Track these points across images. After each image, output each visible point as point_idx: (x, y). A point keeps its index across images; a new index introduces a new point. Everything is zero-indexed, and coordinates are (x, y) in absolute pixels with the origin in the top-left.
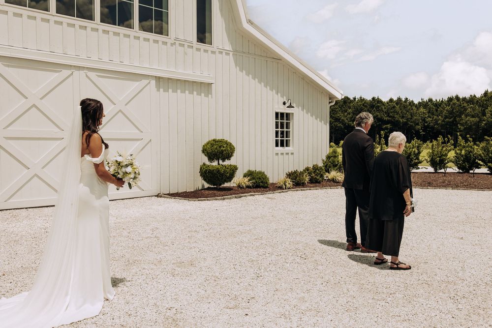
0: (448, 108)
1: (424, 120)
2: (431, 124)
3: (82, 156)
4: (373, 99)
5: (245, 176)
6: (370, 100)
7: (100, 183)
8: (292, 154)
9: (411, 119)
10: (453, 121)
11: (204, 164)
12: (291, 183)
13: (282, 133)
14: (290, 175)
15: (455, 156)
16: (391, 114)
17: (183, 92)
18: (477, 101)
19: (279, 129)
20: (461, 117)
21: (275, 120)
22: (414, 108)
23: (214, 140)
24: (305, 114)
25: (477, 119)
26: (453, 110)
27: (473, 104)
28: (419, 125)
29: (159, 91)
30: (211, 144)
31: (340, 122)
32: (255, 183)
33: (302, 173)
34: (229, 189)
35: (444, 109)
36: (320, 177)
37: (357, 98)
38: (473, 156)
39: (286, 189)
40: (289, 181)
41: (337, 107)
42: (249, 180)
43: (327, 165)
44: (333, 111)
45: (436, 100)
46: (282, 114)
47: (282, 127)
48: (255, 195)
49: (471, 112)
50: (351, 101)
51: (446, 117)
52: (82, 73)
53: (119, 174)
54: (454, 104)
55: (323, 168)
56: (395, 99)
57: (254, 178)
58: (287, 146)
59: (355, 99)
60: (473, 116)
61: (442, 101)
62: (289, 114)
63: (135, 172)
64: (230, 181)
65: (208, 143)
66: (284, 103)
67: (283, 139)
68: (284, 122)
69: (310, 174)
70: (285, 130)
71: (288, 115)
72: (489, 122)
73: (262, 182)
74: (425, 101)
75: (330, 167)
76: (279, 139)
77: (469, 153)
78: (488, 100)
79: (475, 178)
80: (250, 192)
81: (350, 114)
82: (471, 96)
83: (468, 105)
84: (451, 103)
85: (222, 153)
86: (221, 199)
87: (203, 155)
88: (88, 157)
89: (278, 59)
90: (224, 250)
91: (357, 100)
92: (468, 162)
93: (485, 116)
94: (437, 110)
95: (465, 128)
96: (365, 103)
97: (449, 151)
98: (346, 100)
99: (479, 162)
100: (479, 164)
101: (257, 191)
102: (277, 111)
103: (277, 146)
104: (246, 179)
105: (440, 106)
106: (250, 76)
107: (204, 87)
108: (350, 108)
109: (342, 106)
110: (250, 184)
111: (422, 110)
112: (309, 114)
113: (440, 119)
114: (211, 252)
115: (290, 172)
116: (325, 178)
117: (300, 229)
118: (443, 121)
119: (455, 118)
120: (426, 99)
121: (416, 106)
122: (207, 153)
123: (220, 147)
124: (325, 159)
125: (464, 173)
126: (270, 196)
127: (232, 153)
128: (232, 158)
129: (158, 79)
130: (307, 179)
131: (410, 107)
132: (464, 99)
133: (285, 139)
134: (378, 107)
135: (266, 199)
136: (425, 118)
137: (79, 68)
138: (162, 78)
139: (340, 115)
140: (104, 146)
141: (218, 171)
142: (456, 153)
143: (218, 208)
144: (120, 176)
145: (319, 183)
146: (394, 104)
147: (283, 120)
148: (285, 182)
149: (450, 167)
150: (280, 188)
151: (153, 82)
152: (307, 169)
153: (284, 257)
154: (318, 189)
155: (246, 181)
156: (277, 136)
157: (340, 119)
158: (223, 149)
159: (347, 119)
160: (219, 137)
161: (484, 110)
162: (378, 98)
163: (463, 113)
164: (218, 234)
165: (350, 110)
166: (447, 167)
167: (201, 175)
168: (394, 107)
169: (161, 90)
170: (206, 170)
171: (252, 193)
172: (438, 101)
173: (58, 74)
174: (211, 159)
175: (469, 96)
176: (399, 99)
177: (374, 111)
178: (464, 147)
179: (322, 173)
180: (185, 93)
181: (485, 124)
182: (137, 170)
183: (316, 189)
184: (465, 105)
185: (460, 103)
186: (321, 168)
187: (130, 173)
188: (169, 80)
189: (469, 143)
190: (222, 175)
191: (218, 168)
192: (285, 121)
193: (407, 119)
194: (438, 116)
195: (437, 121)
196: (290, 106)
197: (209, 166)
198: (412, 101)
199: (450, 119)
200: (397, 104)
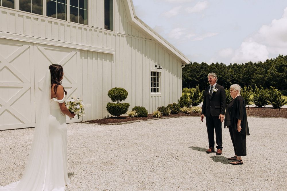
0: (246, 69)
1: (232, 76)
2: (236, 79)
3: (51, 98)
4: (202, 63)
5: (133, 110)
6: (200, 64)
7: (62, 115)
8: (161, 96)
9: (224, 75)
10: (249, 77)
11: (109, 103)
12: (161, 114)
13: (155, 84)
14: (160, 109)
15: (254, 98)
17: (96, 59)
18: (263, 66)
19: (153, 82)
20: (253, 75)
21: (150, 77)
22: (226, 69)
23: (115, 88)
24: (168, 72)
25: (263, 76)
26: (248, 71)
27: (260, 67)
28: (229, 79)
29: (82, 58)
30: (114, 91)
32: (139, 114)
33: (167, 108)
34: (124, 118)
35: (243, 70)
36: (177, 110)
37: (192, 63)
38: (264, 97)
39: (158, 117)
40: (159, 113)
42: (136, 112)
43: (181, 103)
45: (239, 65)
46: (155, 73)
47: (155, 81)
48: (140, 121)
49: (259, 72)
50: (189, 65)
51: (245, 75)
52: (35, 47)
53: (72, 109)
54: (249, 67)
55: (179, 105)
56: (215, 63)
57: (138, 111)
58: (157, 92)
60: (260, 74)
61: (242, 65)
62: (159, 72)
63: (81, 109)
64: (125, 113)
65: (112, 90)
66: (156, 66)
67: (155, 87)
68: (156, 78)
69: (171, 108)
70: (156, 82)
72: (269, 77)
73: (144, 114)
75: (183, 104)
76: (153, 87)
77: (262, 96)
78: (269, 65)
79: (266, 110)
80: (137, 119)
82: (259, 62)
83: (257, 68)
85: (120, 96)
86: (120, 124)
87: (109, 97)
88: (55, 99)
89: (152, 40)
90: (129, 155)
91: (193, 64)
92: (261, 101)
93: (267, 74)
94: (239, 70)
95: (256, 81)
96: (197, 66)
97: (250, 95)
99: (267, 101)
100: (268, 102)
101: (141, 119)
102: (152, 71)
103: (152, 91)
104: (134, 112)
105: (241, 68)
106: (136, 50)
107: (109, 56)
108: (189, 69)
110: (136, 114)
111: (231, 70)
112: (170, 73)
113: (241, 76)
114: (122, 156)
115: (160, 107)
116: (180, 111)
117: (171, 142)
118: (243, 77)
119: (250, 75)
120: (233, 64)
121: (227, 68)
122: (111, 96)
123: (119, 92)
124: (179, 99)
125: (259, 107)
126: (149, 122)
127: (126, 96)
128: (126, 99)
129: (82, 51)
130: (170, 111)
131: (224, 68)
132: (255, 64)
133: (156, 87)
134: (205, 68)
135: (147, 124)
136: (233, 75)
137: (33, 44)
138: (84, 50)
140: (65, 93)
141: (118, 107)
142: (254, 96)
143: (119, 130)
144: (73, 111)
145: (177, 114)
146: (215, 66)
147: (155, 76)
148: (157, 114)
149: (251, 104)
150: (155, 117)
151: (79, 53)
152: (170, 105)
153: (165, 158)
154: (177, 118)
155: (134, 113)
156: (151, 86)
158: (121, 94)
160: (118, 87)
161: (267, 71)
162: (205, 63)
163: (255, 72)
164: (123, 145)
166: (249, 104)
167: (107, 110)
168: (214, 68)
169: (83, 58)
170: (111, 107)
171: (138, 120)
172: (240, 65)
173: (20, 47)
174: (113, 100)
175: (258, 62)
176: (218, 64)
177: (203, 70)
178: (259, 92)
179: (178, 108)
180: (97, 60)
181: (267, 79)
182: (83, 107)
183: (176, 118)
184: (256, 67)
185: (253, 66)
186: (178, 105)
187: (79, 109)
188: (88, 52)
189: (262, 90)
190: (121, 109)
191: (118, 105)
193: (222, 76)
194: (239, 73)
195: (239, 76)
196: (159, 68)
197: (112, 104)
198: (225, 65)
199: (247, 75)
200: (216, 67)
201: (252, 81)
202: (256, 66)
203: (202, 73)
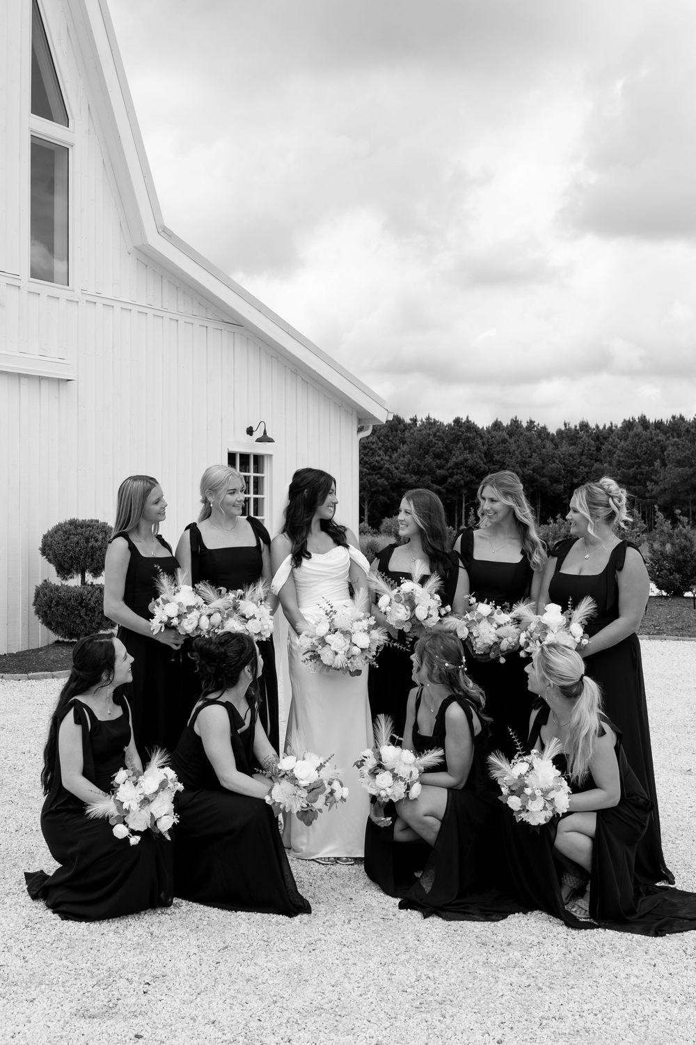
0: (625, 444)
4: (457, 421)
6: (449, 425)
9: (543, 468)
10: (635, 475)
11: (46, 583)
16: (497, 457)
18: (688, 431)
20: (653, 465)
22: (548, 444)
23: (73, 523)
25: (688, 470)
26: (635, 449)
27: (679, 436)
31: (382, 476)
35: (615, 447)
37: (419, 418)
41: (374, 440)
44: (365, 449)
45: (597, 427)
46: (245, 458)
49: (674, 454)
50: (407, 427)
51: (620, 464)
54: (636, 435)
59: (414, 420)
60: (679, 464)
61: (610, 428)
65: (58, 529)
66: (250, 431)
68: (249, 477)
71: (258, 459)
74: (573, 427)
77: (683, 550)
81: (404, 456)
82: (674, 417)
83: (668, 439)
84: (631, 433)
85: (92, 555)
87: (42, 561)
91: (419, 423)
94: (598, 449)
96: (438, 430)
98: (396, 425)
102: (234, 449)
105: (606, 439)
107: (48, 389)
108: (404, 443)
109: (386, 436)
111: (566, 448)
120: (574, 423)
121: (553, 440)
122: (55, 556)
123: (87, 540)
131: (539, 441)
132: (659, 425)
134: (469, 440)
139: (381, 458)
141: (82, 601)
142: (651, 550)
146: (505, 434)
157: (381, 468)
158: (97, 545)
159: (397, 468)
160: (83, 515)
162: (468, 421)
163: (658, 457)
165: (404, 448)
167: (37, 612)
168: (504, 441)
170: (51, 600)
172: (601, 427)
174: (64, 571)
175: (669, 418)
176: (515, 423)
178: (669, 536)
184: (662, 437)
185: (651, 433)
190: (93, 610)
191: (81, 595)
192: (252, 474)
196: (265, 439)
197: (57, 588)
198: (544, 428)
199: (629, 468)
200: (511, 435)
201: (648, 491)
202: (665, 434)
203: (454, 459)
